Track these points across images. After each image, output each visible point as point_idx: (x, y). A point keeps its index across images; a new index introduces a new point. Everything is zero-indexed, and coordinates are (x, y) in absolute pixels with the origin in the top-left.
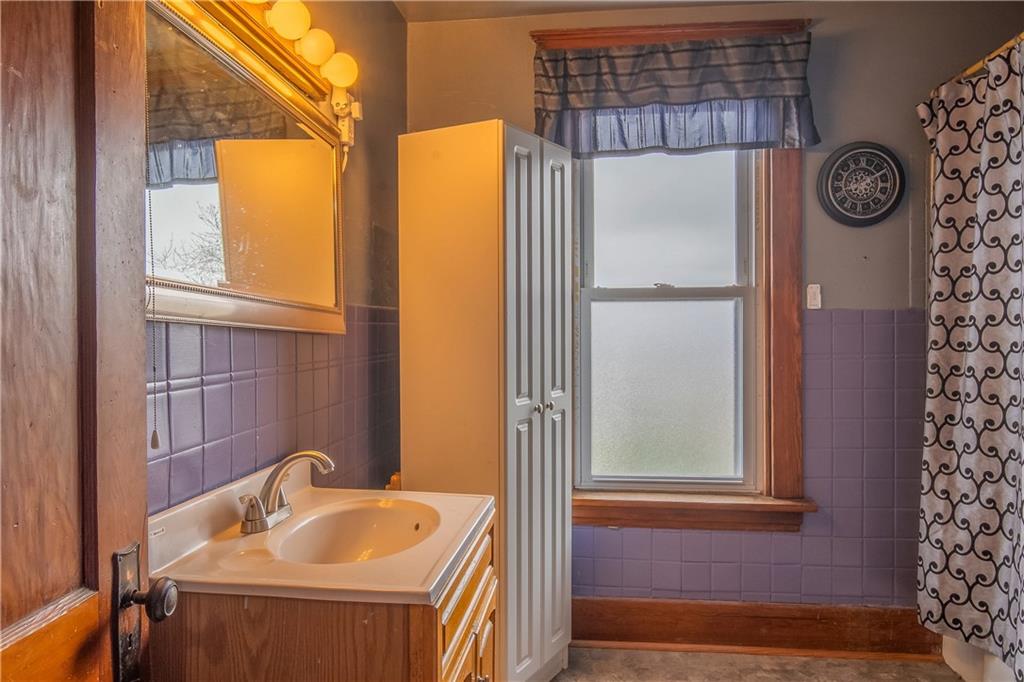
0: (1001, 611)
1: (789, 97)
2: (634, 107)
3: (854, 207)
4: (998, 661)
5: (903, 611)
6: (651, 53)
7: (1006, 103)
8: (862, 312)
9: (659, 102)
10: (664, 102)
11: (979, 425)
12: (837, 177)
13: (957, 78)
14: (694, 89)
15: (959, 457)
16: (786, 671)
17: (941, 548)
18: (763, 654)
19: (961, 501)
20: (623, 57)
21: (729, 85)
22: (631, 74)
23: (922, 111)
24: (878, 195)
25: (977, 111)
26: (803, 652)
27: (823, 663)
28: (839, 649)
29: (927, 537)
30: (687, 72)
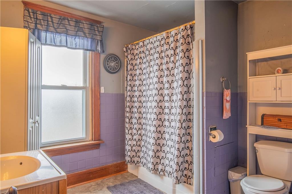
0: (142, 157)
1: (98, 40)
2: (58, 33)
3: (111, 69)
4: (142, 167)
5: (121, 162)
6: (64, 19)
7: (143, 51)
8: (118, 94)
9: (66, 34)
10: (67, 34)
11: (138, 118)
12: (108, 61)
13: (132, 44)
14: (76, 32)
15: (134, 125)
16: (98, 184)
17: (131, 146)
18: (91, 182)
19: (134, 135)
20: (56, 18)
21: (85, 33)
22: (58, 23)
23: (125, 49)
24: (116, 67)
25: (136, 52)
26: (100, 179)
27: (105, 180)
28: (108, 175)
29: (128, 144)
30: (74, 27)
